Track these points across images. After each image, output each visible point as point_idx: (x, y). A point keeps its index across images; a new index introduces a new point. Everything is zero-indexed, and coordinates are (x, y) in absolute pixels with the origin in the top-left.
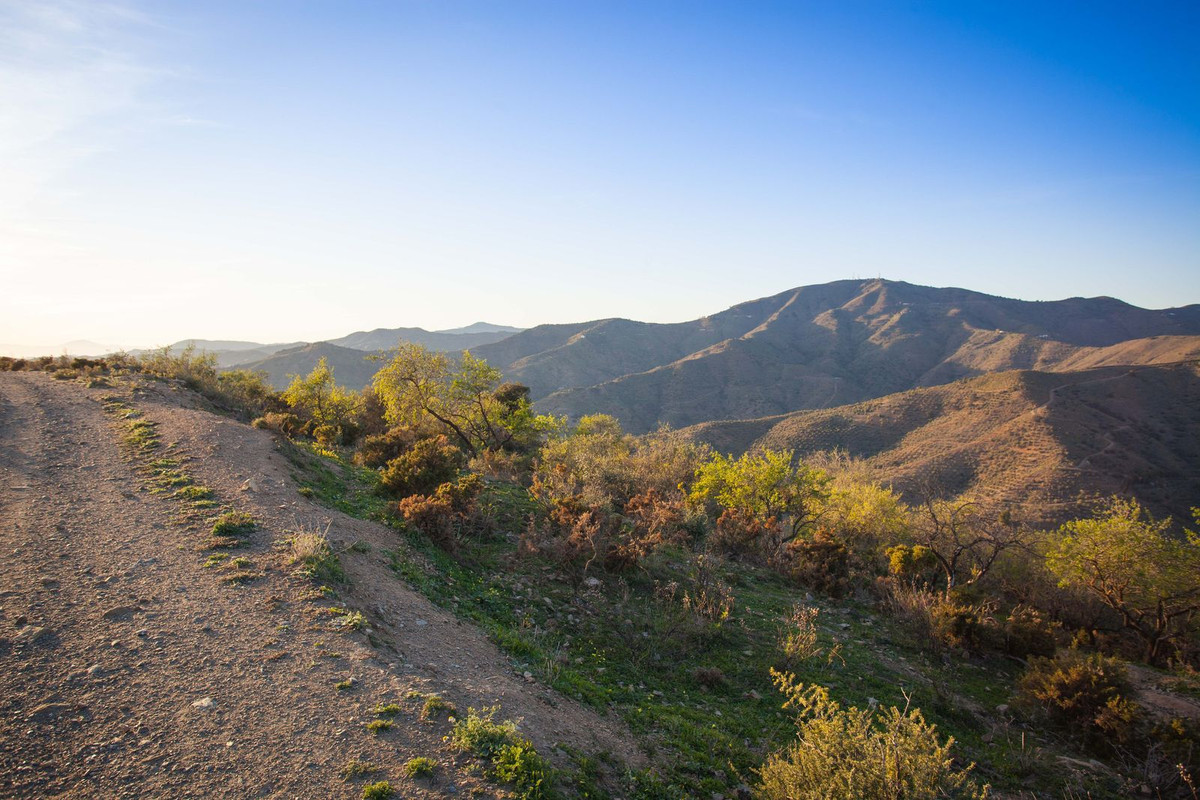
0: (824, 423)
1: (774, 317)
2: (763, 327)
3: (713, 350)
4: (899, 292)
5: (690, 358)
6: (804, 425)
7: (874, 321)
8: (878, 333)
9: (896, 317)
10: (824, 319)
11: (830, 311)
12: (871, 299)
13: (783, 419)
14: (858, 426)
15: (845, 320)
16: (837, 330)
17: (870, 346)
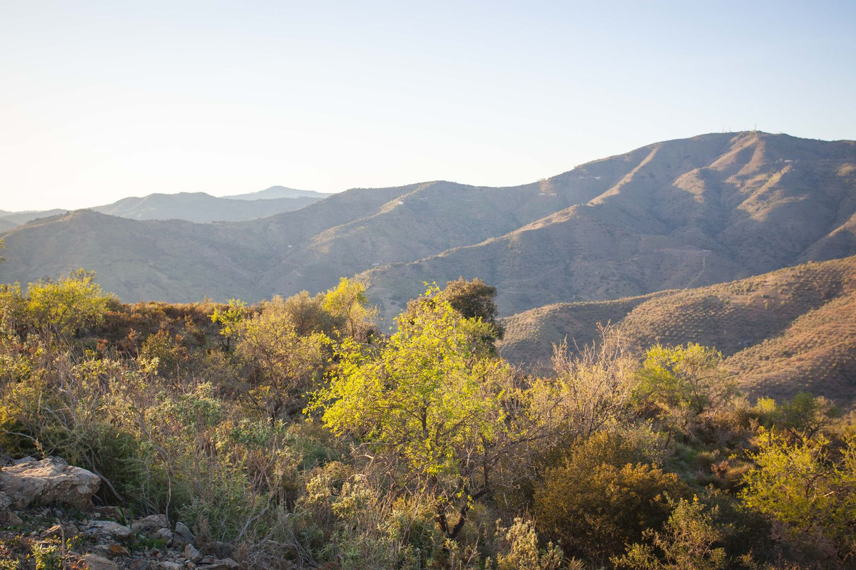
0: (695, 306)
1: (628, 178)
2: (614, 191)
3: (556, 218)
4: (780, 148)
5: (529, 228)
6: (672, 308)
7: (749, 182)
8: (753, 197)
9: (776, 177)
10: (688, 181)
11: (695, 171)
12: (745, 155)
14: (738, 309)
15: (713, 181)
16: (703, 194)
17: (745, 214)
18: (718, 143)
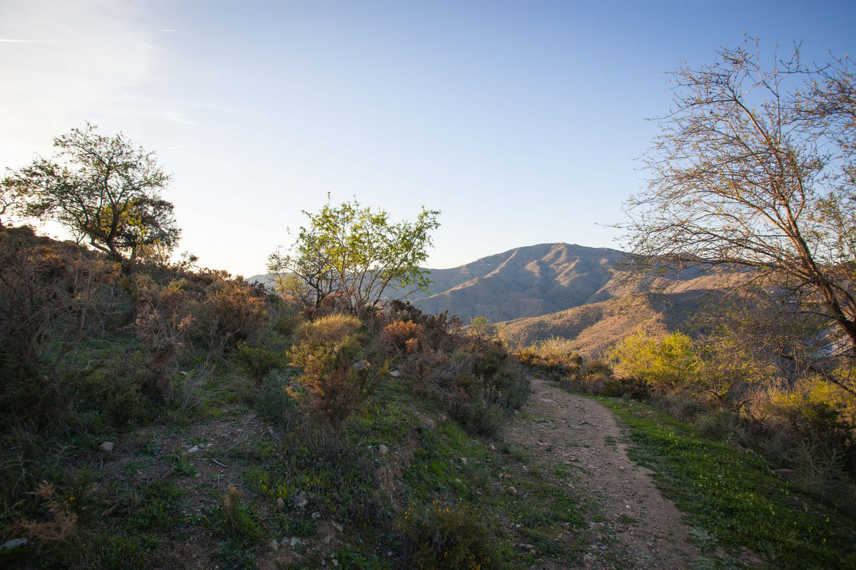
0: (534, 325)
1: (503, 265)
2: (497, 271)
3: (468, 284)
4: (574, 251)
5: (455, 289)
6: (523, 327)
7: (560, 267)
8: (563, 274)
9: (573, 265)
10: (532, 267)
11: (535, 261)
12: (558, 254)
13: (510, 323)
14: (554, 327)
15: (544, 267)
16: (539, 272)
17: (558, 282)
18: (545, 248)
